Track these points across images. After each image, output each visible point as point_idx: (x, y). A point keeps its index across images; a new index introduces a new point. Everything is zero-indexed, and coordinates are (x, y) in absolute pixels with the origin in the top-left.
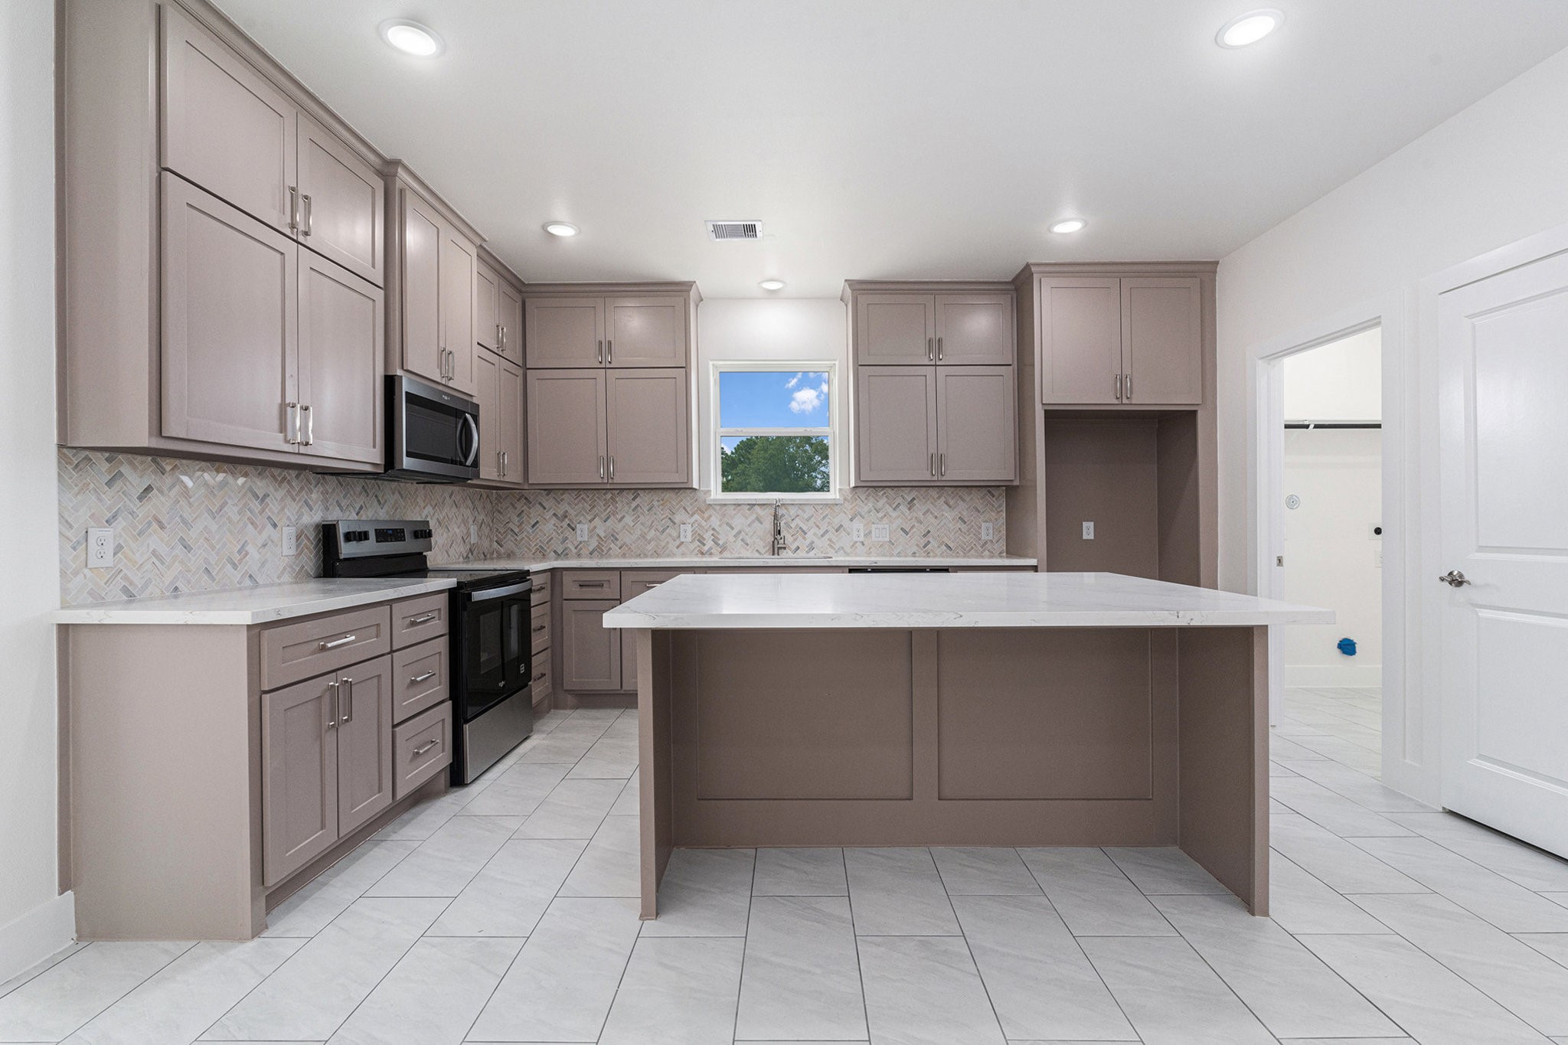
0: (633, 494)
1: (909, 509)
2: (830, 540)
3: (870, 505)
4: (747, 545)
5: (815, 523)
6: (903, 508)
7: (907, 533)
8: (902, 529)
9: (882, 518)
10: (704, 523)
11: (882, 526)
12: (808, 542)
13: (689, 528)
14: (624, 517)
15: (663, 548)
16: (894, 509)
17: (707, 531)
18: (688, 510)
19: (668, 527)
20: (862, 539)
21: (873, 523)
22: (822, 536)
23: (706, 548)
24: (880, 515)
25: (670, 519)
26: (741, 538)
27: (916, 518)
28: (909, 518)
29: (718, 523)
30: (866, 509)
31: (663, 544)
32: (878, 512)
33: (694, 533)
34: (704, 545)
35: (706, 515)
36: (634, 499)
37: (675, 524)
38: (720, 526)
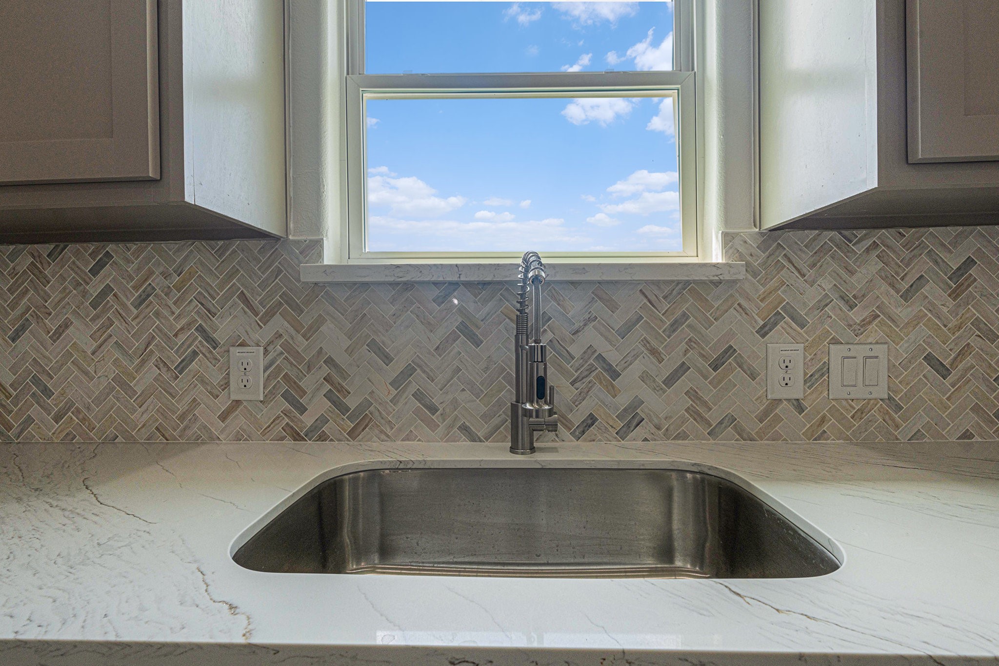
0: (93, 255)
1: (955, 294)
2: (692, 394)
3: (826, 284)
4: (433, 409)
5: (645, 342)
6: (933, 291)
7: (943, 371)
8: (929, 359)
9: (865, 323)
10: (301, 343)
11: (864, 350)
12: (623, 400)
13: (255, 357)
14: (66, 325)
15: (182, 417)
16: (906, 296)
17: (309, 369)
18: (256, 303)
19: (195, 354)
20: (797, 391)
21: (835, 342)
22: (670, 381)
23: (308, 420)
24: (857, 315)
25: (201, 329)
26: (413, 388)
27: (977, 323)
28: (954, 322)
29: (347, 343)
30: (812, 296)
31: (182, 407)
32: (851, 308)
33: (272, 371)
34: (302, 410)
35: (306, 320)
36: (95, 271)
37: (215, 344)
38: (350, 351)
